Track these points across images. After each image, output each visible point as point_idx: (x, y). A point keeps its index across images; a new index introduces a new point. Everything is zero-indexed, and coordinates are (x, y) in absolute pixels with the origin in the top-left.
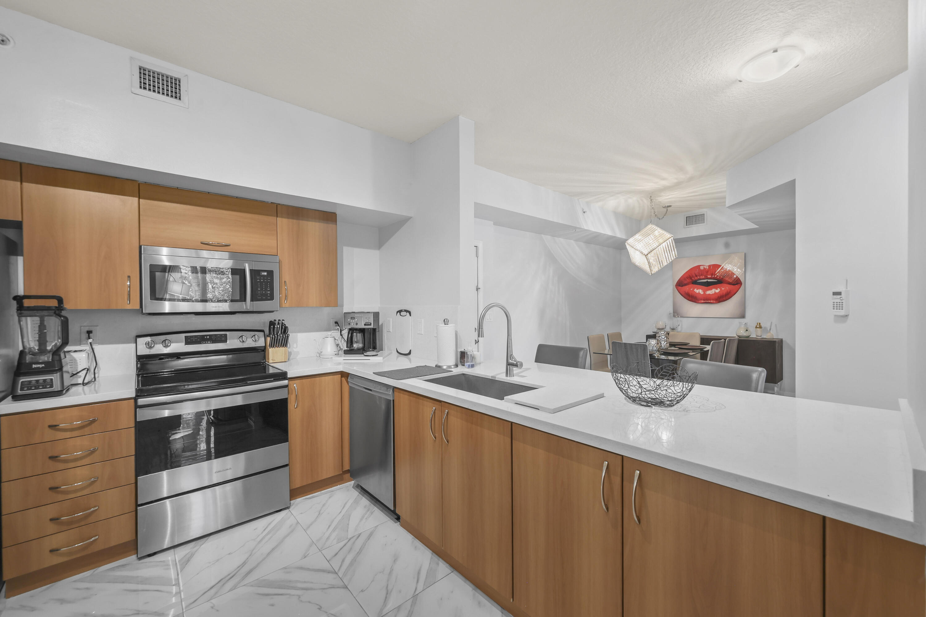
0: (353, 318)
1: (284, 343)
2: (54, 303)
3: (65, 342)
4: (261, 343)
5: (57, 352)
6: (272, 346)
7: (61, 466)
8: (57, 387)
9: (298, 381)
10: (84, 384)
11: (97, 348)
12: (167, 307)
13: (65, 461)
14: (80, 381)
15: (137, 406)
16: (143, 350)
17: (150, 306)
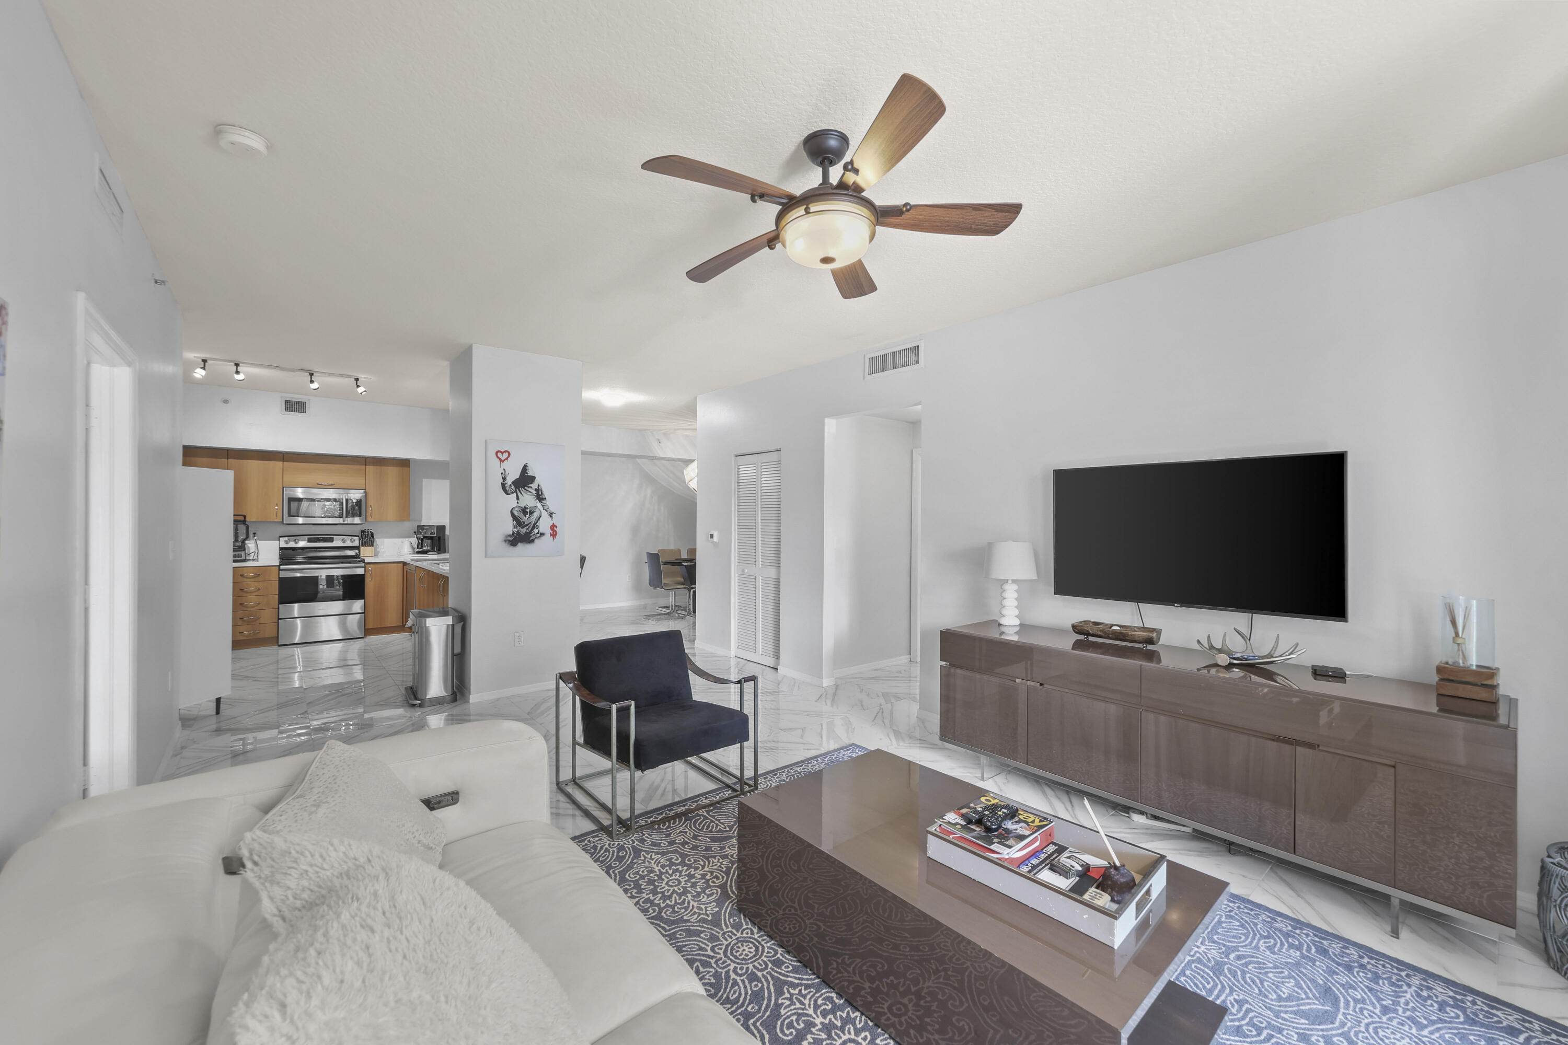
0: (423, 529)
1: (372, 544)
2: (242, 518)
3: (247, 537)
4: (356, 543)
5: (243, 541)
6: (363, 546)
7: (245, 594)
8: (243, 558)
9: (372, 565)
10: (253, 560)
11: (258, 542)
12: (300, 520)
13: (246, 592)
14: (251, 558)
15: (280, 570)
16: (283, 545)
17: (287, 519)
